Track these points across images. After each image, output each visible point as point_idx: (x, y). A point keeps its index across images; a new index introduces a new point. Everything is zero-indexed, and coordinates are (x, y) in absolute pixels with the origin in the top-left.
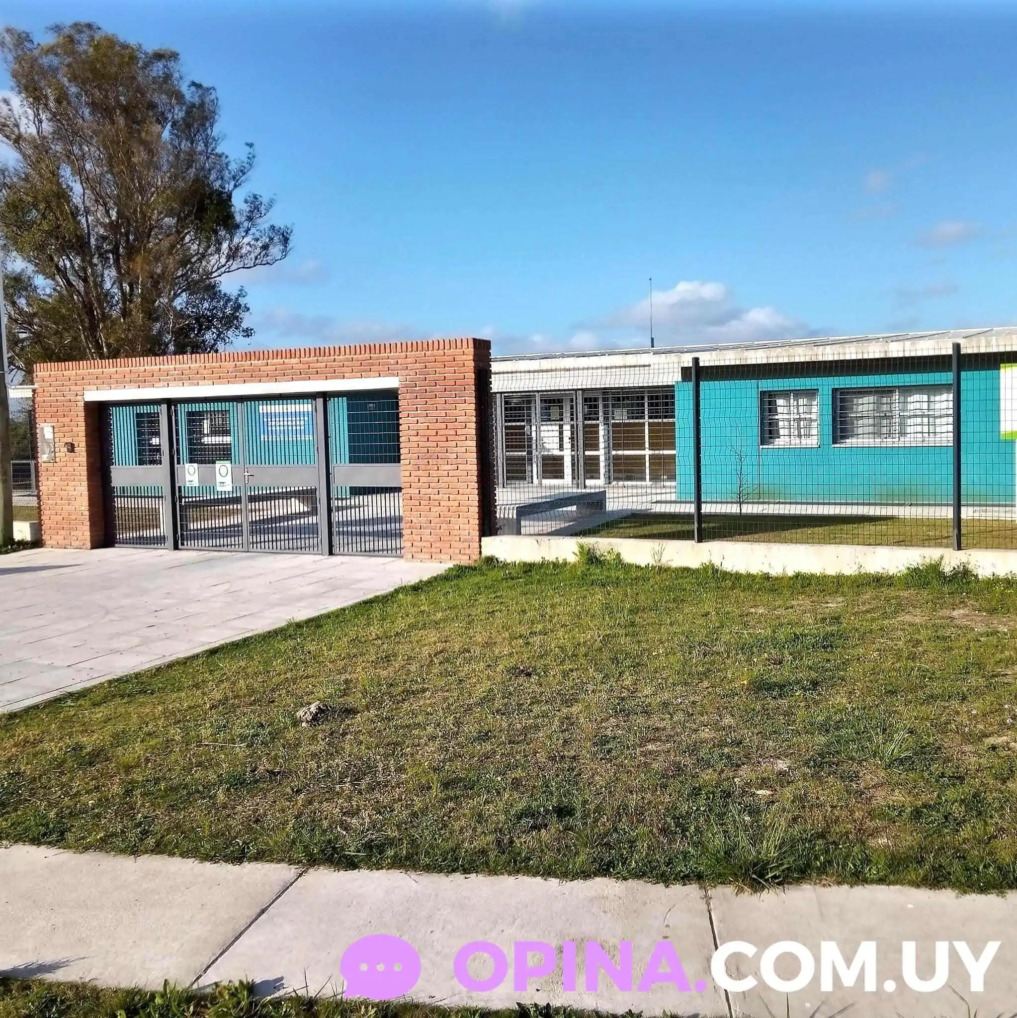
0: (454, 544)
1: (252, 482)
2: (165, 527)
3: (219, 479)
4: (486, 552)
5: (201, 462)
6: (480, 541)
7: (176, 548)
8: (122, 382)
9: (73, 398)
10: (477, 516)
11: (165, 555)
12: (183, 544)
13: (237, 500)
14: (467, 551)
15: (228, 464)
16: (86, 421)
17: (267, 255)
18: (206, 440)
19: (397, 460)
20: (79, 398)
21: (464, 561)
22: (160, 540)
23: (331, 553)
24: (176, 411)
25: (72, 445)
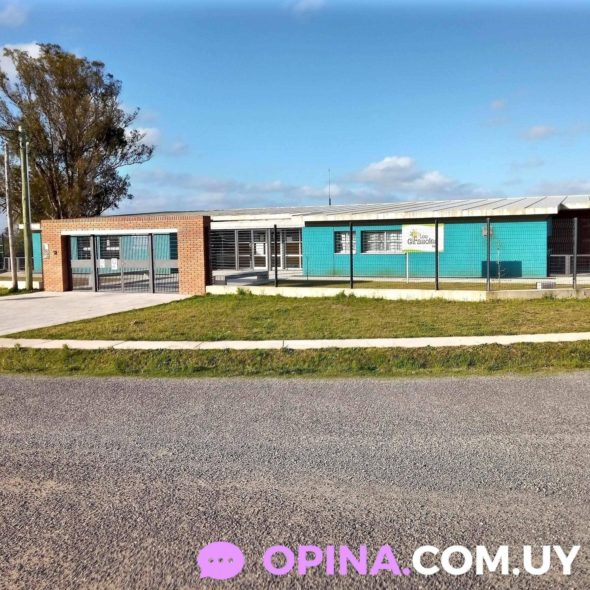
0: (196, 288)
1: (125, 266)
2: (92, 283)
3: (112, 265)
4: (207, 291)
5: (106, 258)
6: (205, 287)
7: (96, 291)
8: (76, 228)
9: (56, 234)
10: (204, 278)
11: (93, 293)
12: (99, 290)
13: (119, 274)
14: (201, 291)
15: (116, 259)
16: (62, 242)
17: (139, 158)
18: (108, 249)
19: (177, 259)
20: (59, 234)
21: (200, 294)
22: (90, 289)
23: (154, 292)
24: (96, 239)
25: (56, 252)
